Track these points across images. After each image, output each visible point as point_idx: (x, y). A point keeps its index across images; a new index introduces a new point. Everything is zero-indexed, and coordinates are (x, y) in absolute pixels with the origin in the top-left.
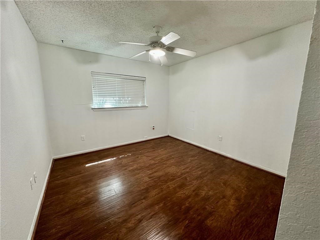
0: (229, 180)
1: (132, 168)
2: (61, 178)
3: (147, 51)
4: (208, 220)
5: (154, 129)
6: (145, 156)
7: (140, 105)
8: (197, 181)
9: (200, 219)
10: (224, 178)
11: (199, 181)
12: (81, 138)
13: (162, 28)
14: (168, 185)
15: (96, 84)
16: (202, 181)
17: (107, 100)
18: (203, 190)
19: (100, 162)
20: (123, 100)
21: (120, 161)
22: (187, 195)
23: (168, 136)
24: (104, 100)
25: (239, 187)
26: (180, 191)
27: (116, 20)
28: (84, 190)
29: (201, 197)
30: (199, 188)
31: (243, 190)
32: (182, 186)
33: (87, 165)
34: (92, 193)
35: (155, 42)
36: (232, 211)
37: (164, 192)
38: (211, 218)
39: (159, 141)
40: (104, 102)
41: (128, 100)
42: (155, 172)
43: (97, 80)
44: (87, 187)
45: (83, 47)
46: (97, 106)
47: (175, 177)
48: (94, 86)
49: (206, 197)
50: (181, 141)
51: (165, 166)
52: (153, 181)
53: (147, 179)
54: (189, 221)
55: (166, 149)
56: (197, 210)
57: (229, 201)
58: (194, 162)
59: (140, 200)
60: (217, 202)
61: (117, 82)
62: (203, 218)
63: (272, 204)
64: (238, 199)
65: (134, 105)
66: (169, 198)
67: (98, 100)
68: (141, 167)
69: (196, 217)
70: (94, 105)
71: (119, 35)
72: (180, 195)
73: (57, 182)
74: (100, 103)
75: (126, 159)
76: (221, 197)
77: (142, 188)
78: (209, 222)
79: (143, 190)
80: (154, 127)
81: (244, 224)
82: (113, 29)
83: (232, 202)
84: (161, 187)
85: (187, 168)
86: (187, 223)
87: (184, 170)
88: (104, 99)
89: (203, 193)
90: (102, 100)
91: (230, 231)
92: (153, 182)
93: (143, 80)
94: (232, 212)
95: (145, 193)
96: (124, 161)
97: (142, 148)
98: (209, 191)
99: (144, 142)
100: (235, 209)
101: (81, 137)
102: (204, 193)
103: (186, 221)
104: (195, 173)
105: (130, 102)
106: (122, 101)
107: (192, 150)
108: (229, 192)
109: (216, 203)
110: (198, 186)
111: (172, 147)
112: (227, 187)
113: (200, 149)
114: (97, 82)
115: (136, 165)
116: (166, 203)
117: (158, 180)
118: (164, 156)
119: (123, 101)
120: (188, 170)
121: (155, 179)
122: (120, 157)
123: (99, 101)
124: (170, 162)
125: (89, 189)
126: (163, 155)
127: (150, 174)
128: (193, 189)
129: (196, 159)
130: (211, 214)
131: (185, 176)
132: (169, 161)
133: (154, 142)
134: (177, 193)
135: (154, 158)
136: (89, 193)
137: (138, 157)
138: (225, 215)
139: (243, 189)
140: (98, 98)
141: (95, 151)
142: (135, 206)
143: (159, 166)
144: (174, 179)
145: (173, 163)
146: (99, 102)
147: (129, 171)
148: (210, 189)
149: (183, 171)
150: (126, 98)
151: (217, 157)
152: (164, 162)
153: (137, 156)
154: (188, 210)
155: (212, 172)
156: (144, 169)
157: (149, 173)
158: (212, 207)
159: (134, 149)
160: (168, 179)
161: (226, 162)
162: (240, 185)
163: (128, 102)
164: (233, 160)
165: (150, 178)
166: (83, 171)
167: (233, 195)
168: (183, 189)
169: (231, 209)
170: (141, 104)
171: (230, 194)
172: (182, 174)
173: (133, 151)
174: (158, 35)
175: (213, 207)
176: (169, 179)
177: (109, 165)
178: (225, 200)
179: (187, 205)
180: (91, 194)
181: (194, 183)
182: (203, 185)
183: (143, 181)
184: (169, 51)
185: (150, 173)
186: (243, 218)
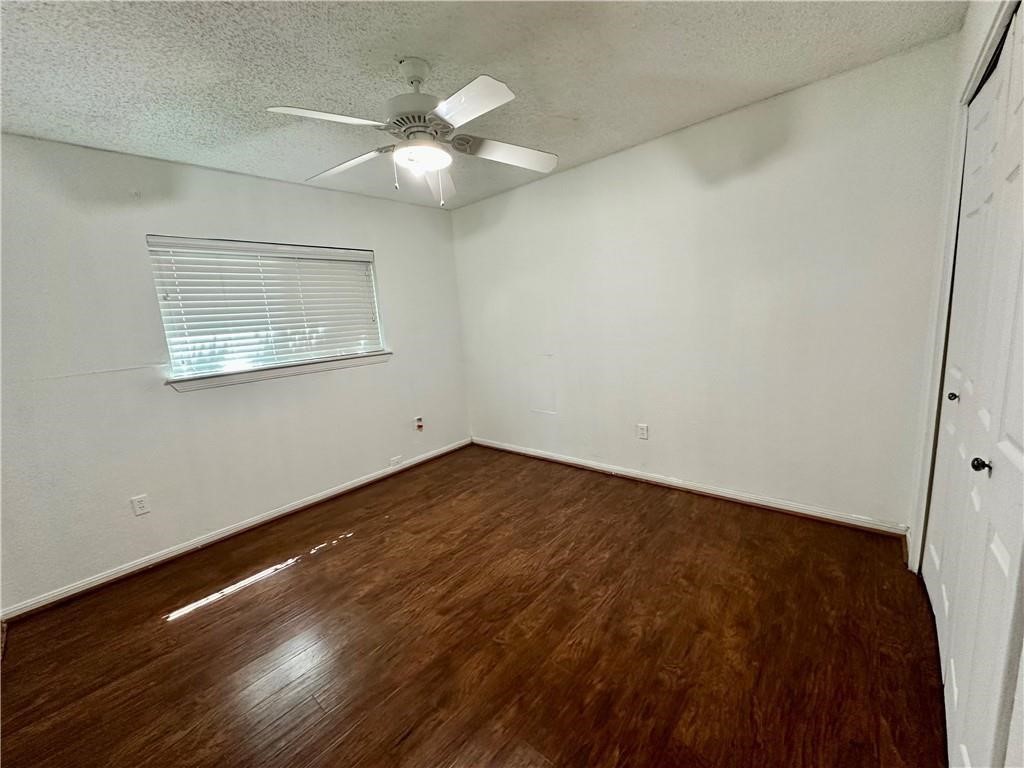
0: (699, 562)
1: (367, 588)
2: (55, 703)
3: (380, 150)
4: (681, 723)
5: (420, 427)
6: (406, 529)
7: (361, 349)
8: (605, 587)
9: (654, 729)
10: (682, 560)
11: (611, 588)
12: (133, 508)
13: (431, 68)
14: (516, 625)
15: (173, 284)
16: (621, 587)
17: (229, 342)
18: (634, 617)
19: (229, 590)
20: (297, 337)
21: (313, 570)
22: (589, 648)
23: (472, 445)
24: (218, 344)
25: (732, 579)
26: (563, 639)
27: (243, 22)
28: (181, 734)
29: (635, 644)
30: (619, 611)
31: (747, 589)
32: (563, 619)
33: (174, 616)
34: (220, 738)
35: (413, 117)
36: (740, 667)
37: (511, 656)
38: (687, 716)
39: (445, 467)
40: (217, 350)
41: (314, 335)
42: (458, 585)
43: (178, 269)
44: (187, 718)
45: (97, 136)
46: (191, 369)
47: (532, 591)
48: (166, 291)
49: (649, 639)
50: (518, 454)
51: (485, 554)
52: (460, 623)
53: (433, 621)
54: (621, 748)
55: (475, 492)
56: (636, 695)
57: (720, 634)
58: (576, 522)
59: (427, 715)
60: (686, 648)
61: (264, 272)
62: (664, 721)
63: (833, 613)
64: (743, 624)
65: (340, 352)
66: (531, 675)
67: (190, 346)
68: (404, 576)
69: (639, 725)
70: (174, 368)
71: (261, 85)
72: (565, 656)
73: (30, 729)
74: (200, 355)
75: (336, 557)
76: (694, 627)
77: (427, 660)
78: (685, 733)
79: (429, 668)
80: (420, 420)
81: (787, 705)
82: (234, 61)
83: (730, 637)
84: (494, 639)
85: (563, 546)
86: (616, 760)
87: (553, 556)
88: (215, 340)
89: (636, 627)
90: (207, 344)
91: (756, 745)
92: (460, 628)
93: (364, 261)
94: (740, 675)
95: (442, 679)
96: (333, 566)
97: (391, 504)
98: (653, 613)
99: (391, 480)
100: (745, 659)
101: (132, 502)
102: (640, 628)
103: (612, 751)
104: (593, 561)
105: (322, 343)
106: (291, 340)
107: (561, 480)
108: (710, 605)
109: (686, 655)
110: (614, 606)
111: (492, 481)
112: (700, 588)
113: (585, 474)
114: (179, 277)
115: (382, 572)
116: (526, 699)
117: (475, 616)
118: (476, 518)
119: (294, 340)
120: (566, 554)
121: (463, 611)
122: (313, 551)
123: (194, 349)
124: (500, 537)
125: (200, 723)
126: (470, 516)
127: (443, 597)
128: (599, 620)
129: (583, 512)
130: (681, 697)
131: (562, 577)
132: (495, 532)
133: (427, 474)
134: (552, 649)
135: (442, 532)
136: (202, 743)
137: (382, 541)
138: (724, 692)
139: (745, 584)
140: (189, 339)
141: (199, 545)
142: (412, 748)
143: (466, 557)
144: (529, 600)
145: (510, 538)
146: (197, 352)
147: (361, 602)
148: (653, 608)
149: (553, 561)
150: (307, 330)
151: (639, 491)
152: (481, 542)
153: (377, 536)
154: (607, 702)
155: (640, 547)
156: (415, 583)
157: (437, 595)
158: (679, 672)
159: (360, 512)
160: (508, 604)
161: (671, 504)
162: (734, 571)
163: (316, 344)
164: (689, 492)
165: (444, 612)
166: (158, 647)
167: (723, 611)
168: (571, 628)
169: (735, 663)
170: (365, 344)
171: (715, 610)
172: (552, 573)
173: (359, 520)
174: (418, 91)
175: (682, 669)
176: (513, 603)
177: (274, 593)
178: (707, 635)
179: (599, 686)
180: (211, 743)
181: (598, 596)
182: (627, 598)
183: (423, 630)
184: (464, 151)
185: (441, 592)
186: (778, 686)
